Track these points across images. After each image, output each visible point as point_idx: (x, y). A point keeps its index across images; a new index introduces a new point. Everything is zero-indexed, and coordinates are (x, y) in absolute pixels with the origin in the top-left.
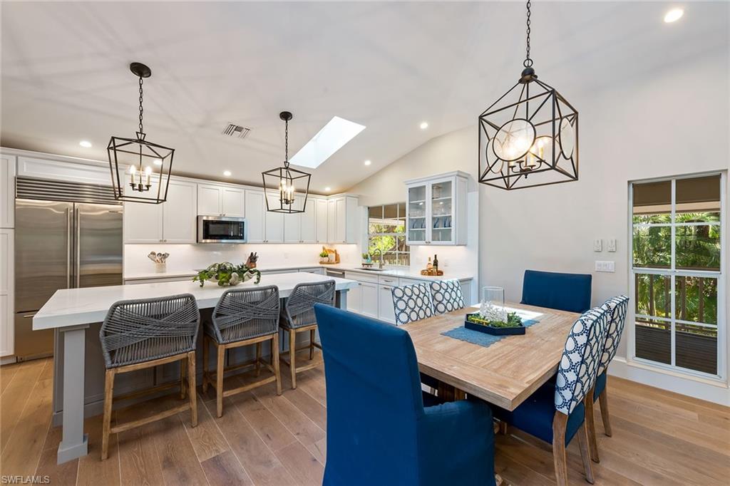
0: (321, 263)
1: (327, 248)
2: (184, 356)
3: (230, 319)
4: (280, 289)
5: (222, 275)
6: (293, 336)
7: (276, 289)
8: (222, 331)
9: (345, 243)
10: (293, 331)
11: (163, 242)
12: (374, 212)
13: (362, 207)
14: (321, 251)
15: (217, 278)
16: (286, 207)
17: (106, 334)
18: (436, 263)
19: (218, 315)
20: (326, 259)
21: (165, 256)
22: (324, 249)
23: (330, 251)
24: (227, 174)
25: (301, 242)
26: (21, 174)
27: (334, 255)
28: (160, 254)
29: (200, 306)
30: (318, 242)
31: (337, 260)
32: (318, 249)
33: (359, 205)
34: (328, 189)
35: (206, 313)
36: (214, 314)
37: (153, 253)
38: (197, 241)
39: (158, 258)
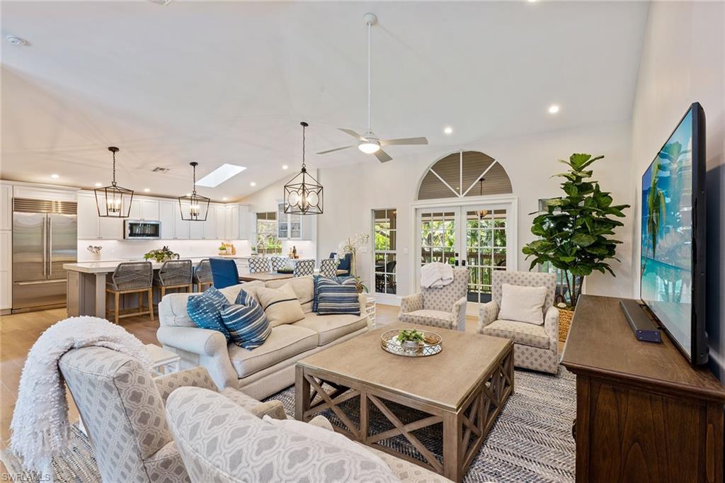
0: (220, 254)
1: (225, 243)
2: (147, 290)
3: (168, 274)
4: (193, 262)
5: (158, 256)
6: (200, 287)
7: (191, 261)
8: (164, 280)
9: (238, 239)
10: (200, 284)
11: (100, 238)
12: (261, 216)
13: (251, 214)
14: (220, 246)
15: (156, 257)
16: (194, 218)
17: (115, 277)
18: (294, 251)
19: (161, 273)
20: (224, 251)
21: (99, 248)
22: (222, 244)
23: (227, 245)
24: (147, 190)
25: (203, 239)
26: (16, 196)
27: (231, 248)
28: (95, 247)
29: (154, 268)
30: (217, 239)
31: (233, 252)
32: (218, 244)
33: (250, 211)
34: (225, 199)
35: (156, 271)
36: (160, 272)
37: (91, 247)
38: (124, 238)
39: (94, 250)
